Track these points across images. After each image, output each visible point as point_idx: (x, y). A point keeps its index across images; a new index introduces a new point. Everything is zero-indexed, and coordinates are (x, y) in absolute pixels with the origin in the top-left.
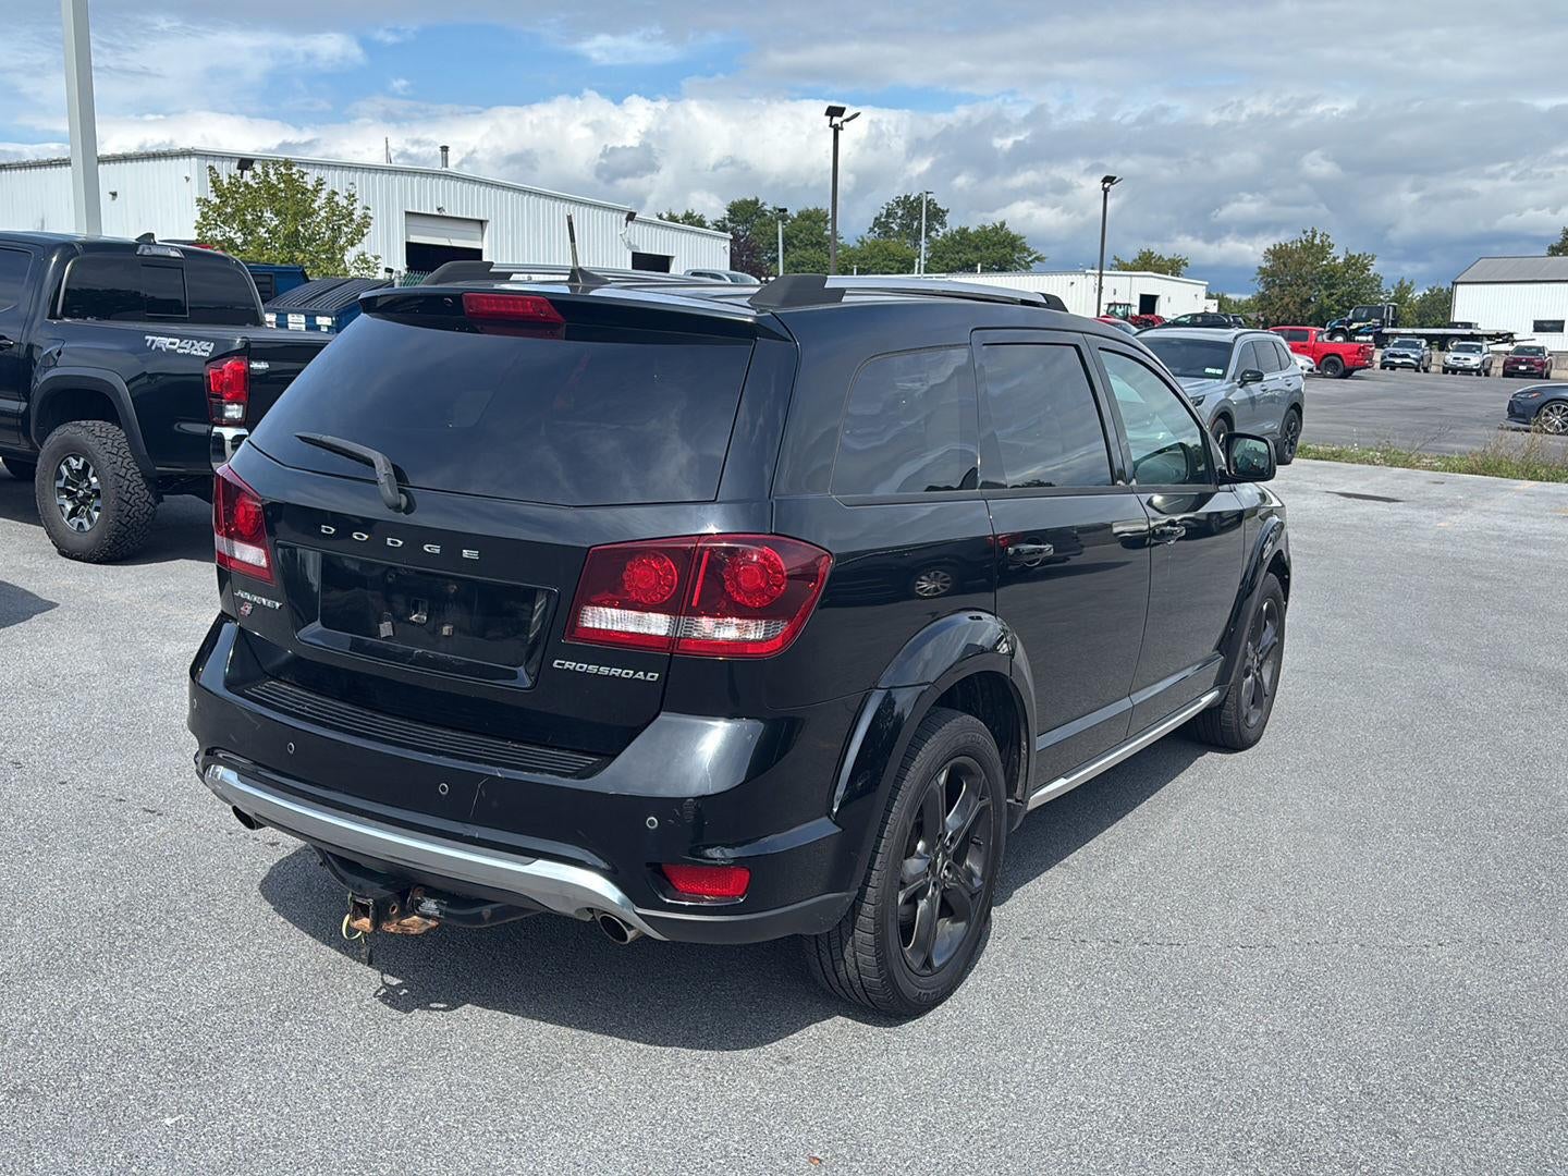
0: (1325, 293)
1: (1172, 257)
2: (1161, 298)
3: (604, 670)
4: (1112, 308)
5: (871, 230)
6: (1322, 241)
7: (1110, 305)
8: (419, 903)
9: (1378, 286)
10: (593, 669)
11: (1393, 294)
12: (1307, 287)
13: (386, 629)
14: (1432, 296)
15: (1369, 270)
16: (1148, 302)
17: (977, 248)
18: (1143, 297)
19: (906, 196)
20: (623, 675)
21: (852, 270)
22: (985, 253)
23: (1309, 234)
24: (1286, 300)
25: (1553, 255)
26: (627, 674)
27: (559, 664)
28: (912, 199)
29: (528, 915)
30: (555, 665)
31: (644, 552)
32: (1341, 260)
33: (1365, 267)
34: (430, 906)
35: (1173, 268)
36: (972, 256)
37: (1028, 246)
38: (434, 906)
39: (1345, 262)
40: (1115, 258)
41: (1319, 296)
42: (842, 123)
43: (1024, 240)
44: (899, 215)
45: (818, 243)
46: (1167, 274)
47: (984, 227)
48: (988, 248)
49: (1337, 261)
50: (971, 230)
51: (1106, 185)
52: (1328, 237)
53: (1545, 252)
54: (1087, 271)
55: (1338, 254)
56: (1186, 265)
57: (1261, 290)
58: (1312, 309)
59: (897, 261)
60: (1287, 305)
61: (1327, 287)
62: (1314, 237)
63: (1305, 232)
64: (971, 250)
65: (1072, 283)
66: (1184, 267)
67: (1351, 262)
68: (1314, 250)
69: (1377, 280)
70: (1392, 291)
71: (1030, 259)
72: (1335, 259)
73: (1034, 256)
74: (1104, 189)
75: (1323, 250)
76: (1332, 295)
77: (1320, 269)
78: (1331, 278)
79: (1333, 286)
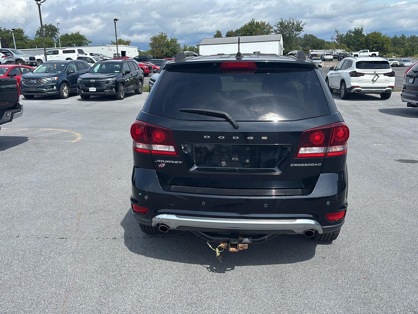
0: (167, 49)
1: (127, 41)
2: (126, 52)
3: (306, 165)
4: (115, 55)
5: (36, 35)
6: (164, 35)
7: (114, 54)
8: (242, 240)
9: (180, 46)
10: (303, 165)
11: (183, 49)
12: (162, 48)
13: (224, 163)
14: (190, 48)
15: (177, 42)
16: (123, 53)
17: (71, 39)
18: (122, 52)
19: (45, 25)
20: (312, 165)
21: (36, 47)
22: (74, 41)
23: (161, 33)
24: (158, 51)
25: (215, 37)
26: (313, 165)
27: (292, 165)
28: (47, 25)
29: (277, 236)
30: (291, 166)
31: (316, 131)
32: (170, 40)
33: (176, 42)
34: (246, 240)
35: (127, 43)
36: (71, 42)
37: (86, 39)
38: (248, 240)
39: (171, 41)
40: (112, 41)
41: (166, 50)
42: (40, 3)
43: (85, 37)
44: (44, 30)
45: (21, 39)
46: (127, 45)
47: (72, 33)
48: (75, 39)
49: (169, 40)
50: (69, 35)
51: (115, 21)
52: (166, 34)
53: (213, 37)
54: (106, 45)
55: (169, 39)
56: (131, 42)
57: (151, 49)
58: (164, 53)
59: (48, 44)
60: (158, 52)
61: (167, 47)
62: (162, 34)
63: (160, 33)
64: (70, 40)
65: (103, 49)
66: (130, 43)
67: (172, 40)
68: (163, 37)
69: (179, 45)
70: (183, 48)
71: (87, 42)
72: (168, 40)
73: (88, 41)
74: (114, 22)
75: (165, 37)
76: (168, 49)
77: (165, 43)
78: (168, 45)
79: (168, 47)
